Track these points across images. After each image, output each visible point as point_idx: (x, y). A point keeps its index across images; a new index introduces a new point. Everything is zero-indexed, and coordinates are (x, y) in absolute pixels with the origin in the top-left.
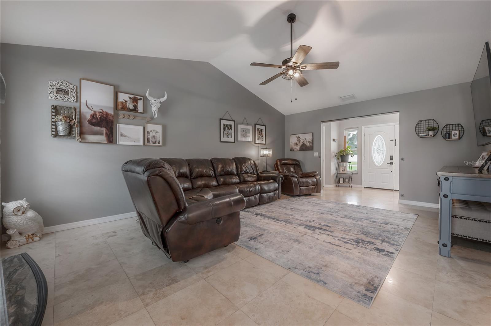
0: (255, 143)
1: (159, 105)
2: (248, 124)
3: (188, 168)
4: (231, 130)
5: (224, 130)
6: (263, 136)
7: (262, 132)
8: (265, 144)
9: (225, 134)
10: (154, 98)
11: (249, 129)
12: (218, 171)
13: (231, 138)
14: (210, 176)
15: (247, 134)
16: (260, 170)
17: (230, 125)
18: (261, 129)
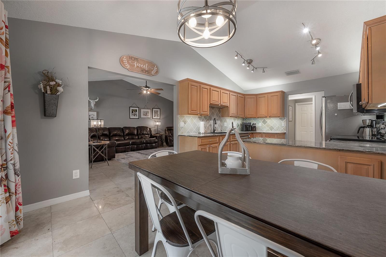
0: (153, 119)
1: (95, 103)
2: (148, 109)
3: (108, 132)
4: (137, 112)
5: (132, 112)
6: (158, 115)
7: (157, 112)
8: (160, 119)
9: (133, 114)
10: (92, 100)
11: (149, 111)
12: (125, 133)
13: (137, 116)
14: (120, 136)
15: (147, 114)
16: (153, 133)
17: (136, 110)
18: (157, 111)
